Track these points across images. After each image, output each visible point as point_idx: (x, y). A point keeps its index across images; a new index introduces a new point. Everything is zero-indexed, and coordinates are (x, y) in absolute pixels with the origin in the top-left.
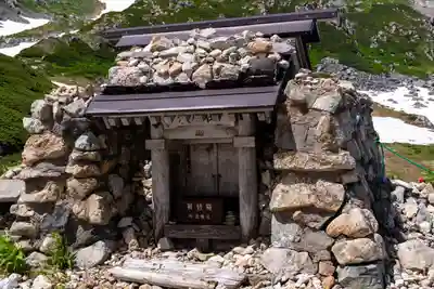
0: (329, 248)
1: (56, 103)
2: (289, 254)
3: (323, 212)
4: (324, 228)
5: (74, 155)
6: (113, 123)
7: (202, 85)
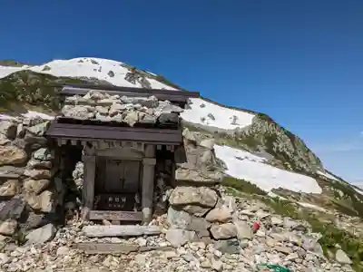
0: (209, 229)
1: (21, 125)
2: (184, 232)
3: (204, 207)
4: (204, 216)
5: (32, 163)
6: (64, 142)
7: (131, 125)
